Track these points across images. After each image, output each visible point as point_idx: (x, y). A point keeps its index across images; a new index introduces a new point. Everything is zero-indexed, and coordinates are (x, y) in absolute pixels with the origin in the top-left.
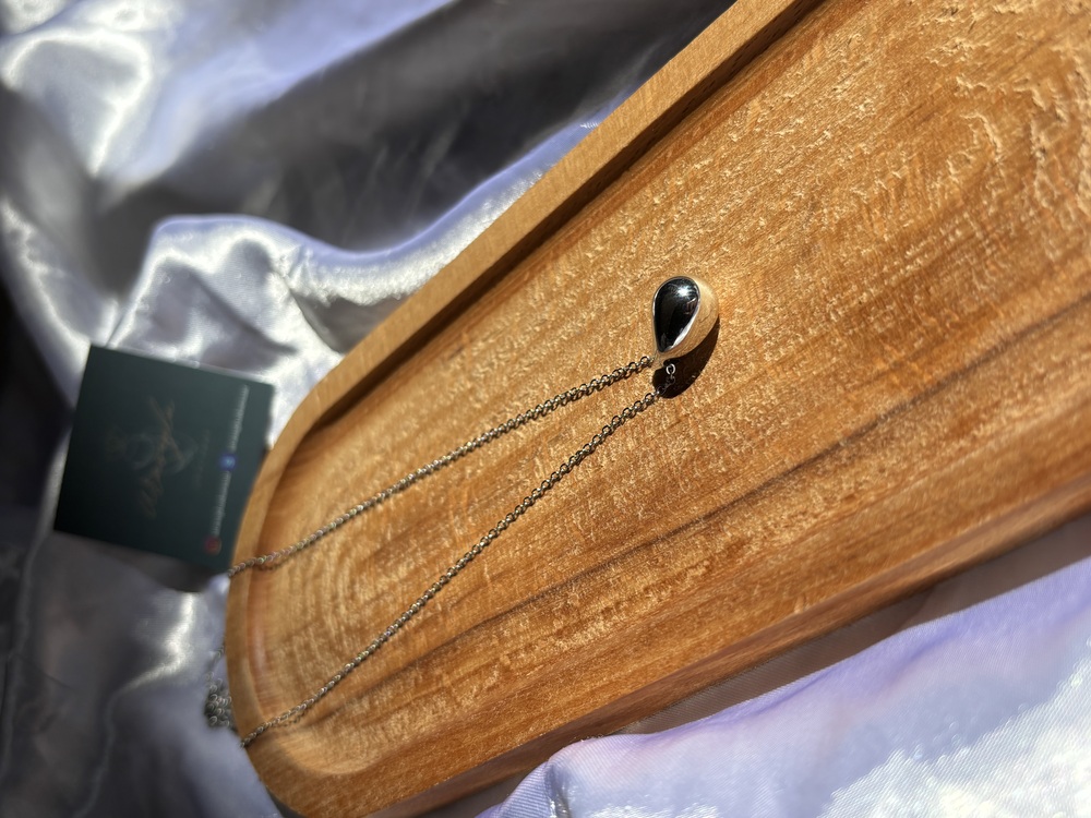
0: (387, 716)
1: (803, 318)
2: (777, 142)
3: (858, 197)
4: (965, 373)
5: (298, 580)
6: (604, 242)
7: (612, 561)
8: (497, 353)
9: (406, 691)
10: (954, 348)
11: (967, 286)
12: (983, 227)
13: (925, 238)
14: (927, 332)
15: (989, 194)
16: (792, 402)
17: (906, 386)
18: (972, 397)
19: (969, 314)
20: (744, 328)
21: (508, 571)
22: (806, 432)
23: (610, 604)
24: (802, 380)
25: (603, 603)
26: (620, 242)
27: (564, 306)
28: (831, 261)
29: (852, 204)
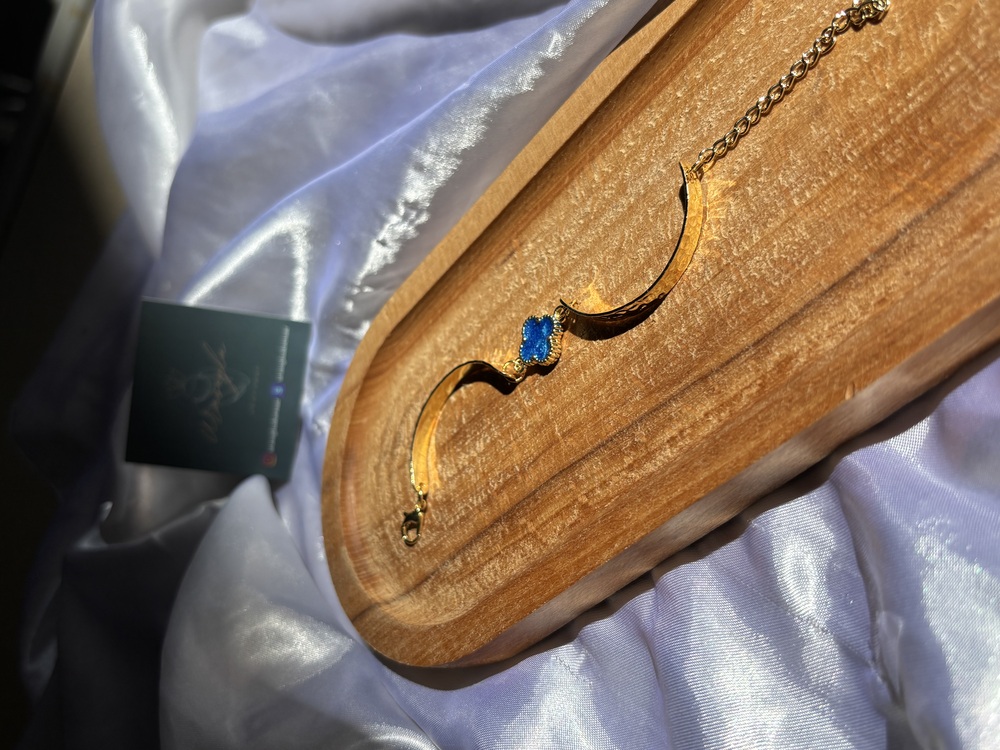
0: (480, 567)
1: (823, 164)
2: (781, 28)
3: (860, 58)
4: (970, 180)
5: (384, 474)
6: (635, 137)
7: (673, 398)
8: (547, 250)
9: (495, 544)
10: (958, 162)
11: (964, 110)
12: (974, 59)
13: (923, 78)
14: (934, 154)
15: (977, 32)
16: (822, 234)
17: (919, 202)
18: (980, 198)
19: (969, 132)
20: (772, 182)
21: (577, 426)
22: (837, 256)
23: (674, 433)
24: (828, 215)
25: (668, 435)
26: (649, 134)
27: (604, 198)
28: (841, 114)
29: (854, 64)
